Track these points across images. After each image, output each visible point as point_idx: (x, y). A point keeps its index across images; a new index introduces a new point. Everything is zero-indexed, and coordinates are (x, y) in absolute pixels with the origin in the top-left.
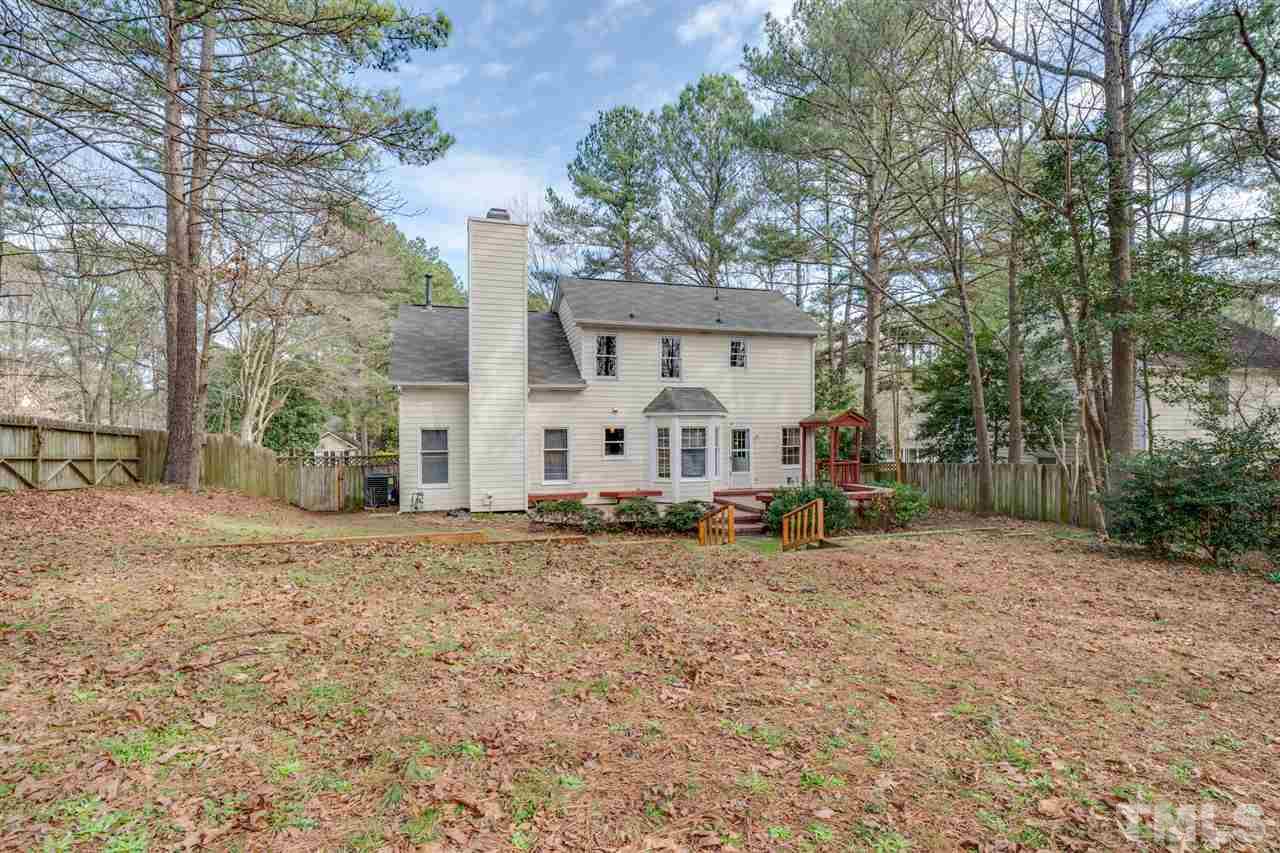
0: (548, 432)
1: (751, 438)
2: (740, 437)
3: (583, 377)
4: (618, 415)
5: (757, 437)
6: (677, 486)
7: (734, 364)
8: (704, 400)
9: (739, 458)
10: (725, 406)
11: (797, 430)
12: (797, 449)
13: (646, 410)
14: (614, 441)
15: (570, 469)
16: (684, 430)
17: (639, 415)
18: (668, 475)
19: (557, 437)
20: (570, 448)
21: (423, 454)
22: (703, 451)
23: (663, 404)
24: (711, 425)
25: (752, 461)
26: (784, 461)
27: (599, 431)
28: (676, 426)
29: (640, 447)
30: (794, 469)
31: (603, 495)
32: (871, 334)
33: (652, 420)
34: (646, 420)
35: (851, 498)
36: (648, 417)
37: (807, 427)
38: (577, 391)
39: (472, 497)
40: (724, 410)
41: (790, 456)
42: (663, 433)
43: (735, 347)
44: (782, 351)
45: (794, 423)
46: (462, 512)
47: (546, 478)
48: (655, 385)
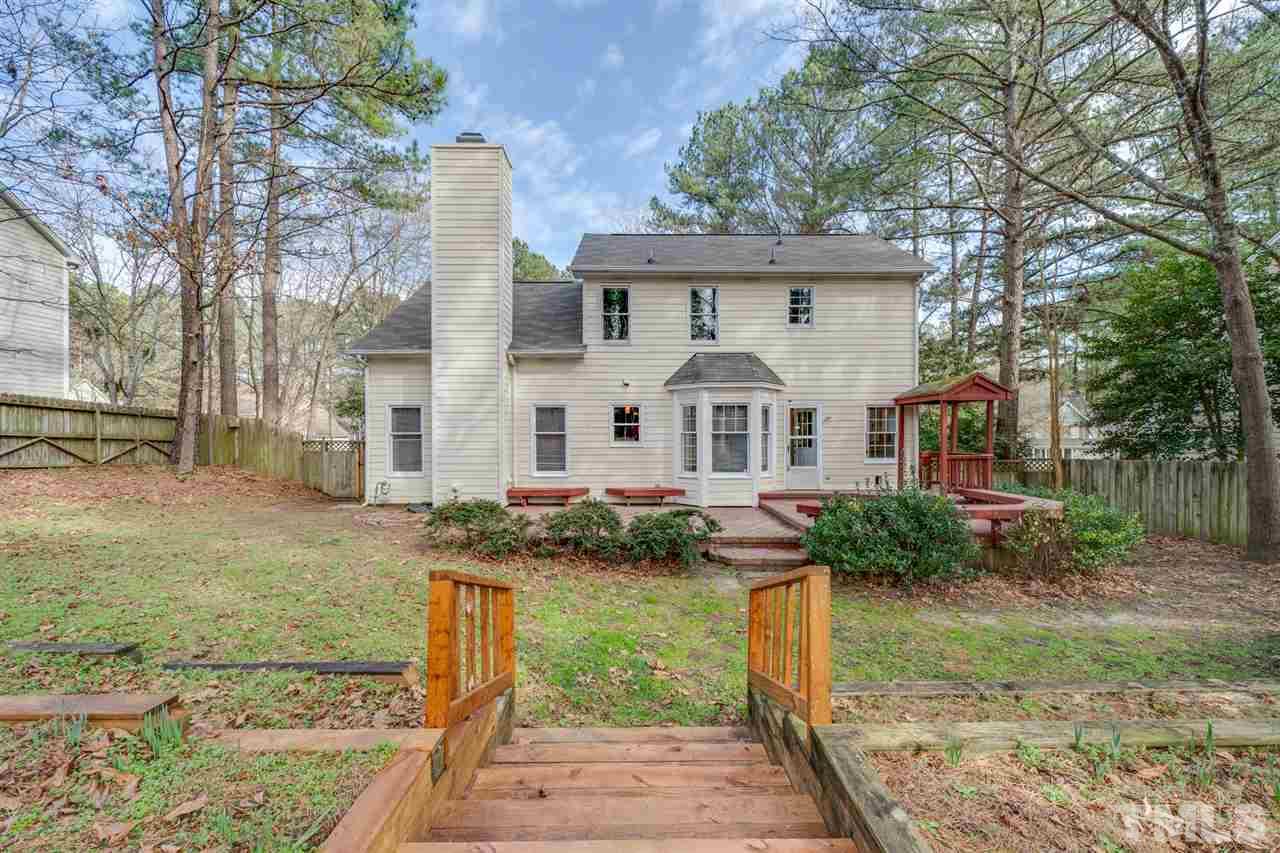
0: (540, 410)
1: (819, 421)
2: (803, 419)
3: (585, 341)
4: (628, 389)
5: (828, 419)
6: (705, 484)
7: (794, 320)
8: (748, 368)
9: (800, 450)
10: (781, 376)
11: (891, 410)
12: (890, 438)
13: (667, 383)
14: (626, 424)
15: (568, 458)
16: (718, 408)
17: (659, 389)
18: (694, 469)
19: (551, 418)
20: (568, 431)
21: (395, 437)
22: (745, 436)
23: (691, 373)
24: (757, 401)
25: (820, 452)
26: (872, 453)
27: (606, 410)
28: (705, 403)
29: (660, 430)
30: (887, 465)
31: (609, 492)
32: (1009, 319)
33: (675, 396)
34: (668, 396)
35: (974, 514)
36: (671, 391)
37: (905, 405)
38: (577, 359)
39: (435, 490)
40: (779, 381)
41: (880, 445)
42: (691, 413)
43: (796, 297)
44: (866, 299)
45: (886, 400)
46: (424, 508)
47: (539, 468)
48: (681, 349)
